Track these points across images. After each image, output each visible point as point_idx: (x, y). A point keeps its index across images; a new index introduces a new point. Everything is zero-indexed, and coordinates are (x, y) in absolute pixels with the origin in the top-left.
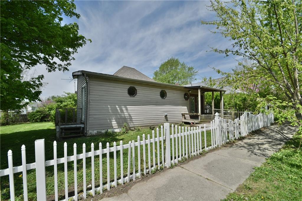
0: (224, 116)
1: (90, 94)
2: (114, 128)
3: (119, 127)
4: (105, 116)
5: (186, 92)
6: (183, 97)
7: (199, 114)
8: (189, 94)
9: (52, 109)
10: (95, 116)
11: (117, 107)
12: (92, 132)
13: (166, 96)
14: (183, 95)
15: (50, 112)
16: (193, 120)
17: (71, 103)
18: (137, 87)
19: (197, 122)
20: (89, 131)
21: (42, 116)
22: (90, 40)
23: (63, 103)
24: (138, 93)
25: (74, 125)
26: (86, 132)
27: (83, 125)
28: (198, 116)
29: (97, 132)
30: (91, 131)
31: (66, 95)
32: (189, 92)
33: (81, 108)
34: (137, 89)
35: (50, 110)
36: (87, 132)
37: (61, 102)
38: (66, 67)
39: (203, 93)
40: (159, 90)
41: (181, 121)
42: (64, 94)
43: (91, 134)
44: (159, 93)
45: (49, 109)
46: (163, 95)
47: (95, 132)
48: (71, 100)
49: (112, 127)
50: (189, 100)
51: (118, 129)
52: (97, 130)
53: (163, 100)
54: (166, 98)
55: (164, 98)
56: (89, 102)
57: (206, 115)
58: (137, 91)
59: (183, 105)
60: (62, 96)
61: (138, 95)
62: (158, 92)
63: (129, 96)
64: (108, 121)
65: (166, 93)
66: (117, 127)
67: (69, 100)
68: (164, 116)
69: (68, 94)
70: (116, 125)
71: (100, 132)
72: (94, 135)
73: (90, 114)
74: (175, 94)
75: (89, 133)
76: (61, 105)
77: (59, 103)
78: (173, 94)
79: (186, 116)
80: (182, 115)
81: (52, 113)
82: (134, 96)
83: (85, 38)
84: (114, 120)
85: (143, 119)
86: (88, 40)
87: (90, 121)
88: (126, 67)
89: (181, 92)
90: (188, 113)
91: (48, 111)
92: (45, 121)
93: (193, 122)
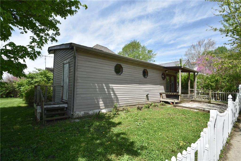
0: (197, 96)
1: (77, 71)
2: (101, 108)
3: (105, 107)
4: (93, 95)
5: (163, 72)
6: (161, 76)
7: (179, 94)
8: (165, 74)
9: (22, 85)
10: (82, 96)
11: (104, 85)
12: (79, 114)
13: (148, 75)
14: (161, 75)
15: (20, 88)
16: (173, 100)
17: (43, 80)
18: (123, 64)
19: (177, 102)
20: (76, 112)
21: (8, 91)
22: (86, 6)
23: (34, 79)
24: (123, 71)
25: (57, 105)
26: (72, 113)
27: (67, 105)
28: (179, 95)
29: (84, 113)
30: (78, 112)
31: (37, 71)
32: (166, 72)
33: (62, 85)
34: (123, 66)
35: (20, 87)
36: (74, 114)
37: (32, 78)
38: (54, 36)
39: (176, 74)
40: (142, 69)
41: (159, 100)
42: (35, 70)
43: (78, 116)
44: (141, 72)
45: (18, 85)
46: (145, 74)
47: (82, 113)
48: (42, 76)
49: (99, 107)
50: (165, 80)
51: (105, 110)
52: (84, 111)
53: (145, 79)
54: (148, 78)
55: (146, 77)
56: (77, 80)
57: (185, 95)
58: (123, 69)
59: (161, 84)
60: (32, 72)
61: (123, 73)
62: (141, 70)
63: (115, 74)
64: (95, 100)
65: (148, 72)
66: (104, 107)
67: (41, 76)
68: (145, 96)
69: (39, 70)
70: (103, 105)
71: (87, 113)
72: (81, 117)
73: (78, 93)
74: (155, 74)
75: (76, 115)
76: (32, 82)
77: (30, 79)
78: (153, 73)
79: (163, 95)
80: (160, 94)
81: (22, 90)
82: (120, 74)
83: (80, 3)
84: (101, 100)
85: (128, 98)
86: (83, 6)
87: (78, 101)
88: (99, 45)
89: (160, 72)
90: (164, 92)
91: (18, 87)
92: (11, 97)
93: (173, 101)
